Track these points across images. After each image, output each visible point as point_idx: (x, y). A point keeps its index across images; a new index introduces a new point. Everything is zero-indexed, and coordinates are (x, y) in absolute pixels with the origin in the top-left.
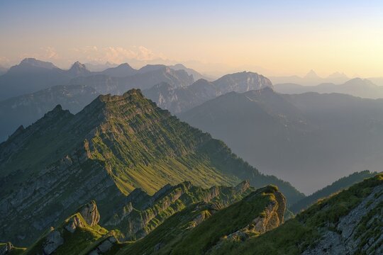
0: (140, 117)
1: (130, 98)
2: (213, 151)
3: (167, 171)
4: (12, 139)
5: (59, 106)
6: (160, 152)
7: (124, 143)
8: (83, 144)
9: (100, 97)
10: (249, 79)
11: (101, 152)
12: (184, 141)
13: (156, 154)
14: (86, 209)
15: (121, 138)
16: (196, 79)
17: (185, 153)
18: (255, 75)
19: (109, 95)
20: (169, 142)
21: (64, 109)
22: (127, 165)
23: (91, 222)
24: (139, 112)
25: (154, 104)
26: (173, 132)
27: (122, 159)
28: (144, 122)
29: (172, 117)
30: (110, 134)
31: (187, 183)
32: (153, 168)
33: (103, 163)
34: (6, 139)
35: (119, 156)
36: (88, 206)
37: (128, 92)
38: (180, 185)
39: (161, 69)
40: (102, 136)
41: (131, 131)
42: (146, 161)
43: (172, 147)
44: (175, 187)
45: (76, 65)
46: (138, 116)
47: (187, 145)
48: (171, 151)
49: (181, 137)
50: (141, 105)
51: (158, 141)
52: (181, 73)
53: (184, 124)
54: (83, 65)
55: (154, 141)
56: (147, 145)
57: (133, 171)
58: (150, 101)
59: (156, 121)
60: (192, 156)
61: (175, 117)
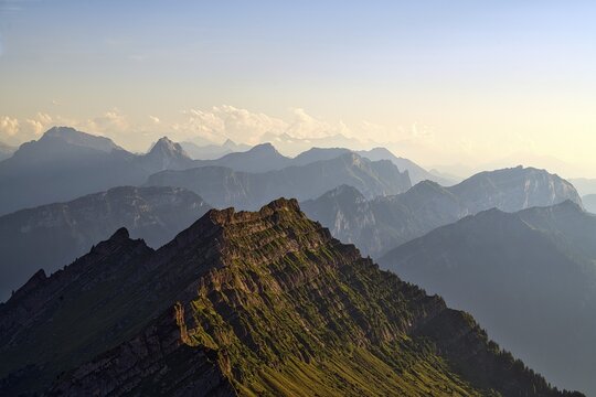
0: (295, 259)
1: (274, 217)
3: (349, 375)
4: (20, 297)
5: (123, 232)
6: (335, 332)
7: (259, 313)
8: (171, 312)
9: (212, 213)
10: (528, 183)
11: (210, 330)
12: (386, 311)
13: (326, 338)
17: (388, 337)
18: (541, 175)
19: (229, 210)
20: (354, 313)
21: (133, 236)
22: (265, 360)
24: (292, 247)
25: (325, 232)
26: (363, 292)
27: (254, 348)
28: (303, 269)
29: (362, 261)
30: (230, 293)
32: (320, 367)
33: (213, 354)
34: (6, 298)
35: (246, 339)
37: (271, 205)
39: (346, 156)
40: (213, 295)
41: (275, 288)
42: (306, 353)
43: (361, 323)
46: (291, 255)
47: (394, 320)
48: (359, 333)
49: (380, 302)
50: (298, 233)
51: (332, 311)
53: (389, 276)
54: (177, 145)
55: (323, 311)
56: (307, 317)
57: (276, 374)
58: (317, 225)
59: (328, 268)
60: (404, 346)
61: (368, 260)
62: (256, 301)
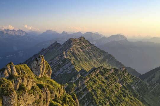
0: (84, 46)
1: (81, 40)
2: (109, 58)
3: (93, 64)
4: (40, 53)
5: (56, 42)
6: (91, 58)
7: (78, 54)
8: (63, 53)
9: (70, 39)
10: (119, 37)
11: (70, 57)
12: (99, 54)
13: (89, 59)
14: (35, 62)
15: (77, 53)
16: (102, 37)
17: (99, 59)
18: (121, 35)
19: (73, 38)
20: (94, 55)
21: (58, 43)
22: (79, 62)
23: (39, 74)
24: (84, 44)
25: (89, 42)
26: (95, 52)
27: (77, 60)
28: (85, 48)
29: (95, 47)
30: (73, 51)
31: (102, 67)
32: (88, 63)
33: (70, 60)
35: (76, 59)
36: (37, 60)
37: (80, 38)
38: (99, 68)
40: (71, 52)
41: (81, 51)
42: (86, 60)
43: (95, 56)
44: (97, 68)
45: (64, 32)
46: (83, 45)
47: (100, 56)
48: (95, 58)
49: (98, 53)
50: (84, 42)
51: (90, 54)
52: (97, 35)
53: (99, 49)
54: (66, 32)
55: (89, 54)
56: (86, 55)
57: (81, 64)
58: (88, 41)
59: (89, 48)
60: (102, 60)
61: (96, 46)
62: (78, 53)
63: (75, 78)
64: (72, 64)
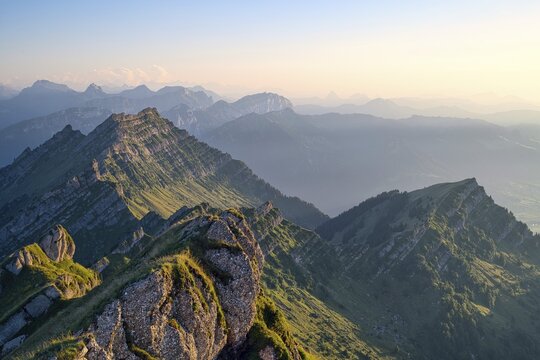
0: (156, 138)
1: (145, 117)
2: (233, 172)
3: (185, 193)
4: (18, 162)
5: (69, 127)
6: (177, 174)
7: (139, 164)
8: (91, 164)
9: (113, 116)
10: (269, 100)
11: (114, 174)
12: (203, 162)
13: (174, 176)
14: (49, 237)
15: (136, 159)
16: (215, 101)
17: (204, 174)
18: (274, 96)
19: (122, 114)
20: (187, 163)
21: (74, 129)
22: (143, 187)
23: (56, 256)
24: (155, 131)
25: (171, 124)
26: (191, 153)
27: (136, 181)
28: (161, 142)
29: (189, 137)
30: (123, 155)
31: (205, 205)
32: (170, 190)
33: (114, 185)
34: (11, 162)
35: (133, 178)
36: (51, 233)
37: (143, 111)
38: (198, 207)
39: (181, 90)
40: (115, 157)
41: (147, 152)
42: (163, 182)
43: (191, 168)
44: (192, 209)
45: (92, 87)
46: (154, 136)
47: (207, 166)
48: (190, 173)
49: (199, 157)
50: (157, 124)
51: (176, 162)
52: (200, 94)
53: (203, 145)
54: (99, 87)
55: (171, 162)
56: (163, 166)
57: (150, 195)
58: (167, 120)
59: (173, 142)
60: (211, 177)
61: (193, 137)
62: (138, 159)
63: (130, 241)
64: (120, 199)
